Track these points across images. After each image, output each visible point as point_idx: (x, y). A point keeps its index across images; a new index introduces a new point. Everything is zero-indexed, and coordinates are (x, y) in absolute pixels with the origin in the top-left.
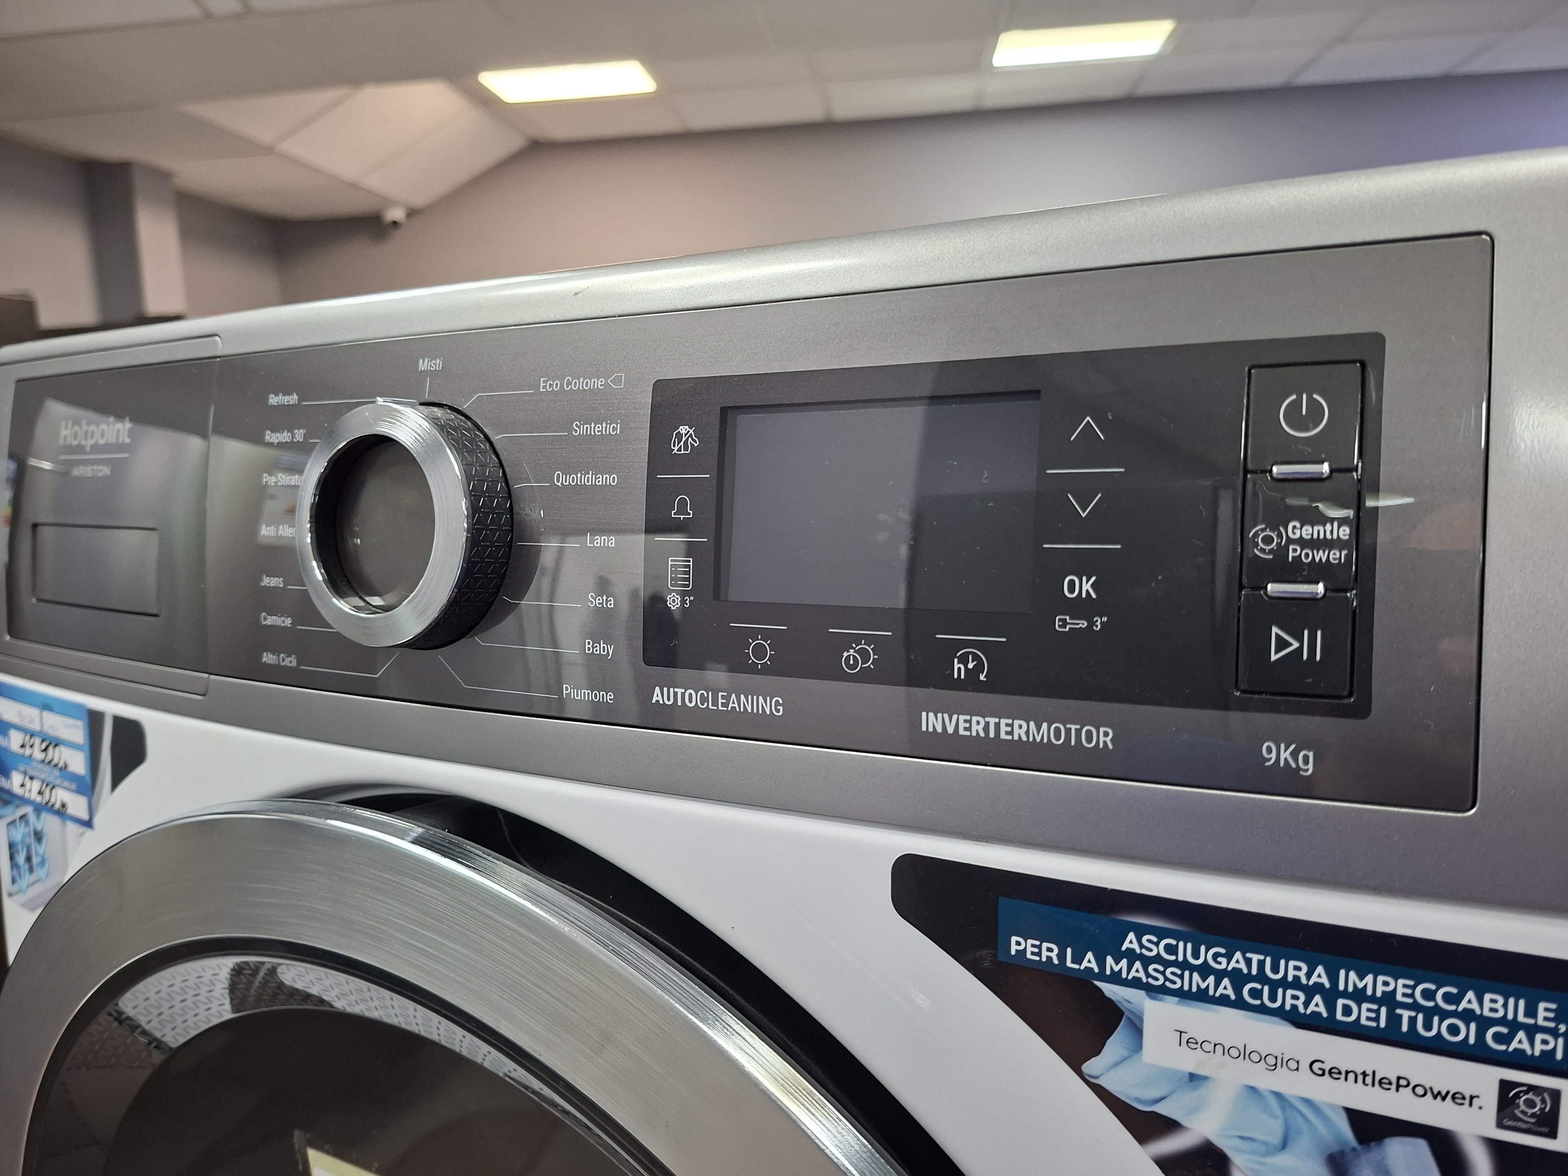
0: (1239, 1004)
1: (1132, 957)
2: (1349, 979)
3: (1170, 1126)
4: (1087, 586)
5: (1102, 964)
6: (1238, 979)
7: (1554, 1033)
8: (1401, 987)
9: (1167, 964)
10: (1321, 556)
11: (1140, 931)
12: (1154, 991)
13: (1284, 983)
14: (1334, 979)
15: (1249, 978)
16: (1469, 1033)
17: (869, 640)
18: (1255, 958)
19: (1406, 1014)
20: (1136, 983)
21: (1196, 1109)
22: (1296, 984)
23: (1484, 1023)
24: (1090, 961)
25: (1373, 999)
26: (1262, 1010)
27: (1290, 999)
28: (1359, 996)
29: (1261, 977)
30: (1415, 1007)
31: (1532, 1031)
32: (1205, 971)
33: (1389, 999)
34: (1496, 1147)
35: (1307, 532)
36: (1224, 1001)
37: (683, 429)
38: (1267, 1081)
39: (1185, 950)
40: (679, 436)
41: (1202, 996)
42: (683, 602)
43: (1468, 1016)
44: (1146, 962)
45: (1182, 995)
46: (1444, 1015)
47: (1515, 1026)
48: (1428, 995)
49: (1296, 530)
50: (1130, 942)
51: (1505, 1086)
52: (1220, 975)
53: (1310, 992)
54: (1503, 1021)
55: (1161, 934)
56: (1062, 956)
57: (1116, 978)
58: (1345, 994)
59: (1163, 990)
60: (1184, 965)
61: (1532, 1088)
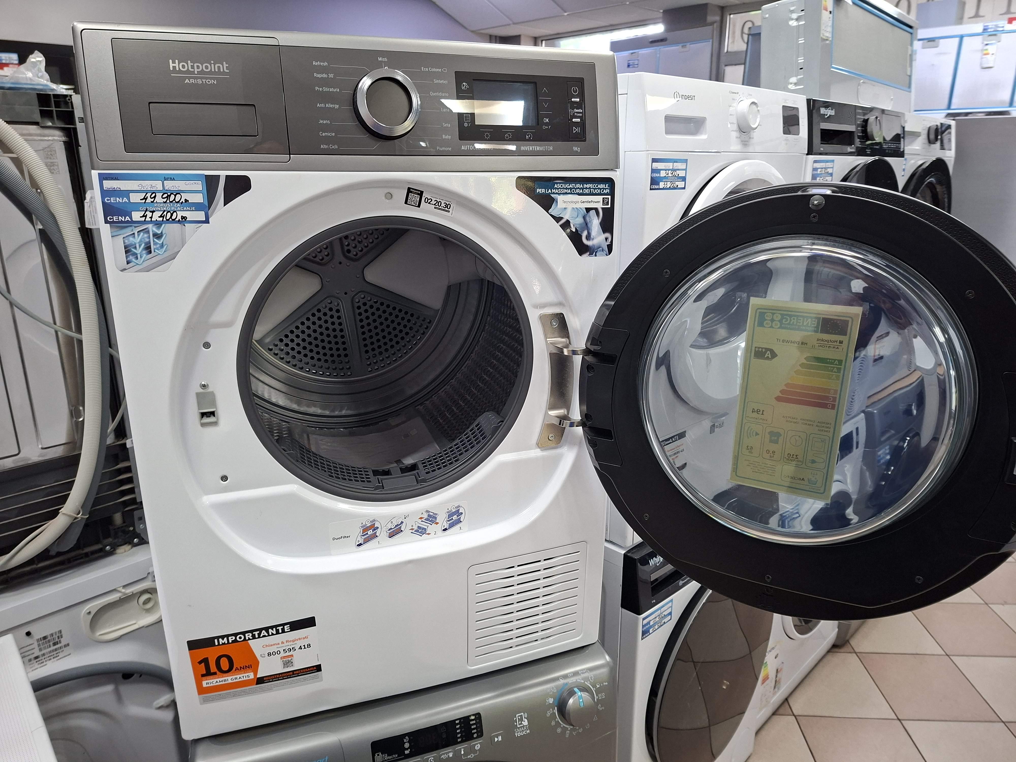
0: (571, 193)
1: (556, 188)
2: (585, 186)
3: (562, 218)
4: (547, 120)
5: (551, 191)
6: (571, 189)
7: (608, 189)
8: (591, 185)
9: (561, 189)
10: (579, 115)
11: (557, 183)
12: (559, 194)
13: (577, 188)
14: (583, 186)
15: (572, 188)
16: (599, 191)
17: (510, 132)
18: (573, 185)
19: (592, 190)
20: (557, 193)
21: (565, 214)
22: (579, 188)
23: (601, 189)
24: (550, 191)
25: (588, 188)
26: (574, 194)
27: (578, 191)
28: (586, 188)
29: (574, 188)
30: (593, 188)
31: (606, 189)
32: (566, 189)
33: (590, 188)
34: (602, 208)
35: (577, 111)
36: (569, 193)
37: (464, 84)
38: (575, 206)
39: (563, 185)
40: (463, 85)
41: (566, 193)
42: (468, 125)
43: (599, 188)
44: (558, 189)
45: (563, 194)
46: (596, 189)
47: (604, 189)
48: (594, 186)
49: (576, 110)
50: (556, 186)
51: (603, 198)
52: (568, 189)
53: (580, 189)
54: (602, 188)
55: (560, 183)
56: (545, 191)
57: (554, 193)
58: (585, 188)
59: (561, 194)
60: (564, 188)
61: (606, 198)
